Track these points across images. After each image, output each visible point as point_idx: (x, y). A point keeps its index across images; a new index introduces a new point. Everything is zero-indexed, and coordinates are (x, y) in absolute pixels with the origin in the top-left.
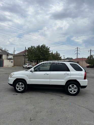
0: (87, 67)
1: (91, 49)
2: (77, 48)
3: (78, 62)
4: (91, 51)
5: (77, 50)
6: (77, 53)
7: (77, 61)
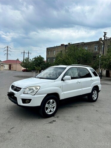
0: (22, 71)
1: (24, 51)
2: (8, 48)
3: (11, 65)
4: (24, 53)
5: (7, 50)
6: (7, 53)
7: (9, 64)
